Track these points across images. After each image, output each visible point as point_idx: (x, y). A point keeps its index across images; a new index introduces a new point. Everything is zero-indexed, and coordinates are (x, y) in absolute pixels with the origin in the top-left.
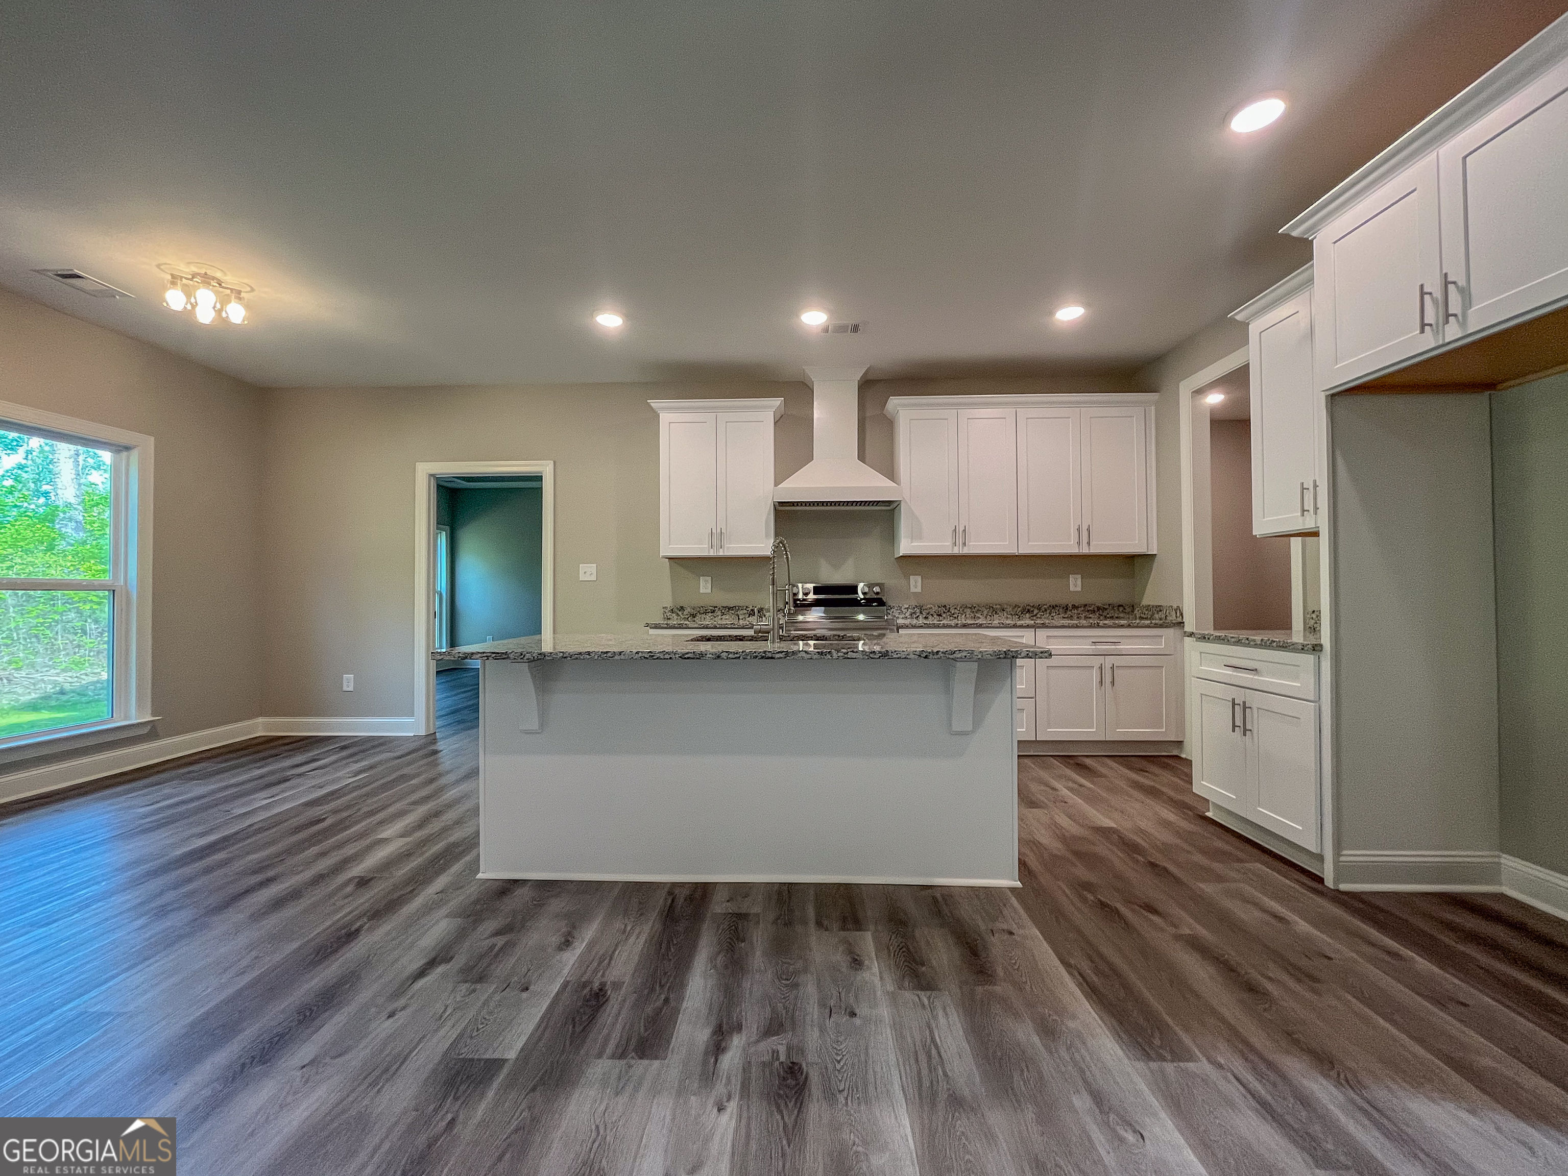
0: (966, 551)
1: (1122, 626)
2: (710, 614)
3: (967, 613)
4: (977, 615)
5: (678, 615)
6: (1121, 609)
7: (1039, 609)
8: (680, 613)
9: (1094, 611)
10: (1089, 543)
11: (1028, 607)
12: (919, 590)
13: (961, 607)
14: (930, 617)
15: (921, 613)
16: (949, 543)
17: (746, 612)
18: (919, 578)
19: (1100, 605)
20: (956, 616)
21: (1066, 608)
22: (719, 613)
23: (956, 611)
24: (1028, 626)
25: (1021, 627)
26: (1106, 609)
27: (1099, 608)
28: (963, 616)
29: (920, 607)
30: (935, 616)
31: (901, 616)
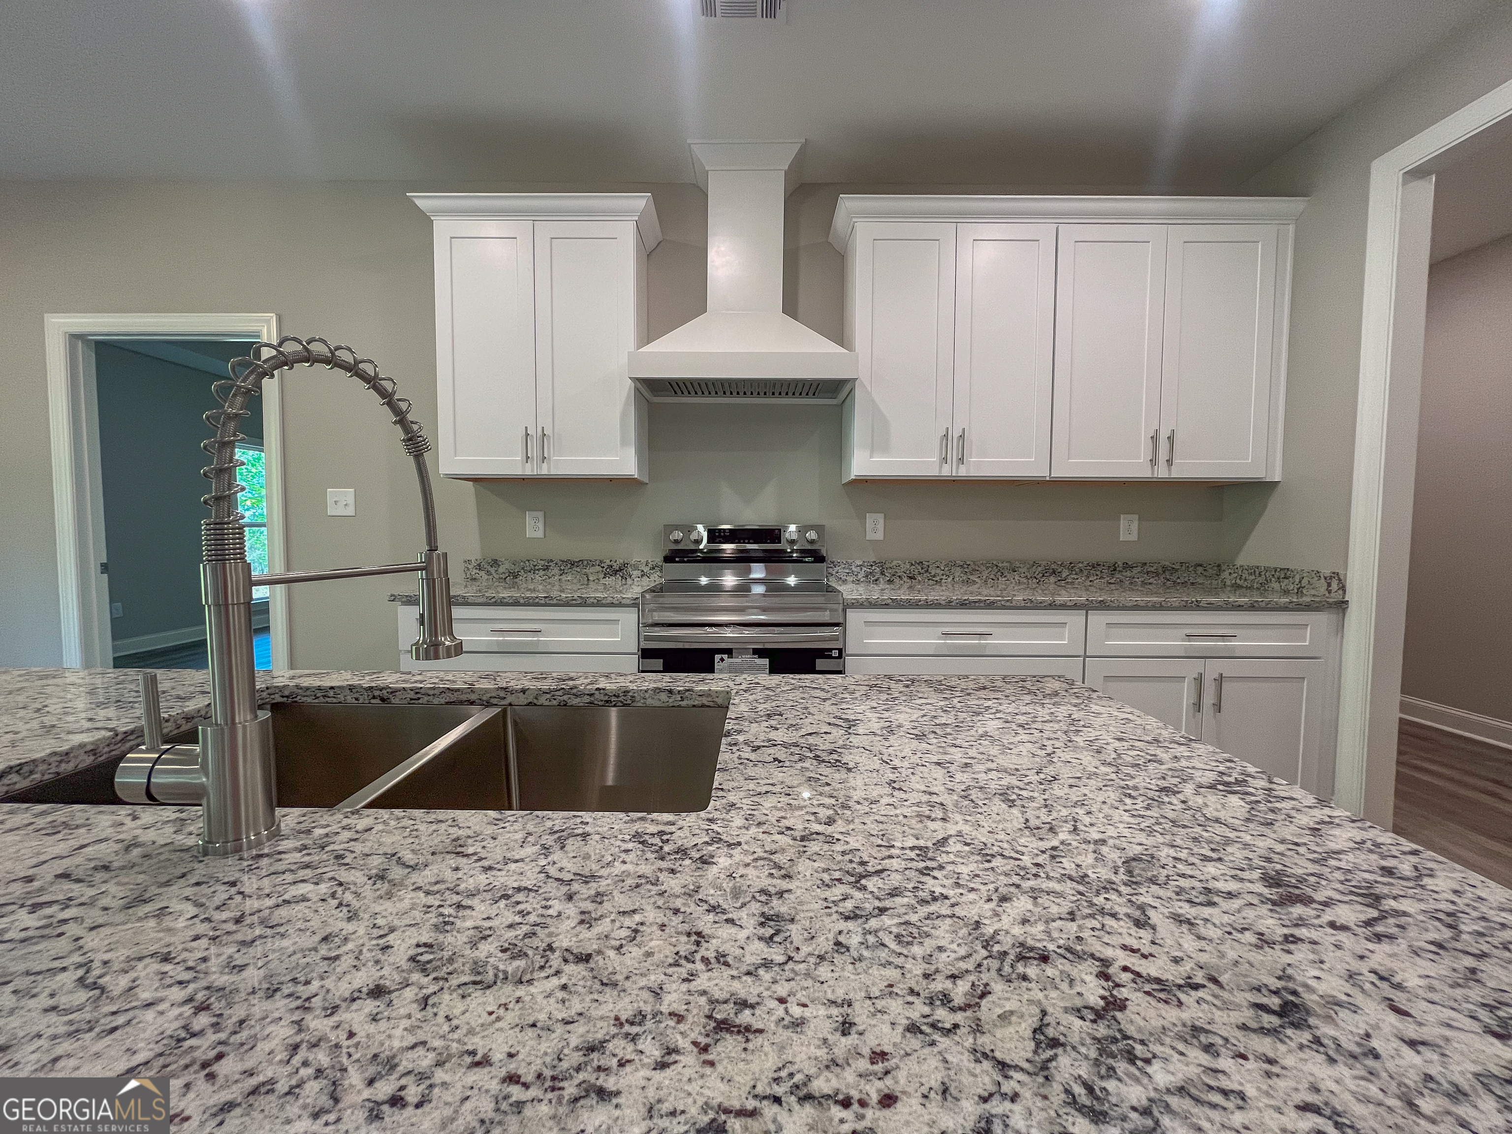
0: (963, 472)
1: (1239, 608)
2: (542, 573)
3: (957, 574)
4: (971, 577)
5: (489, 573)
6: (1200, 569)
7: (1071, 569)
8: (492, 570)
9: (1157, 575)
11: (1053, 566)
12: (880, 536)
13: (946, 566)
14: (897, 580)
15: (882, 573)
16: (935, 459)
17: (598, 568)
18: (880, 517)
19: (1167, 563)
20: (938, 578)
21: (1114, 569)
22: (556, 571)
23: (938, 571)
24: (1076, 607)
25: (1063, 607)
26: (1177, 570)
27: (1165, 569)
28: (950, 580)
29: (882, 565)
30: (905, 579)
31: (850, 579)
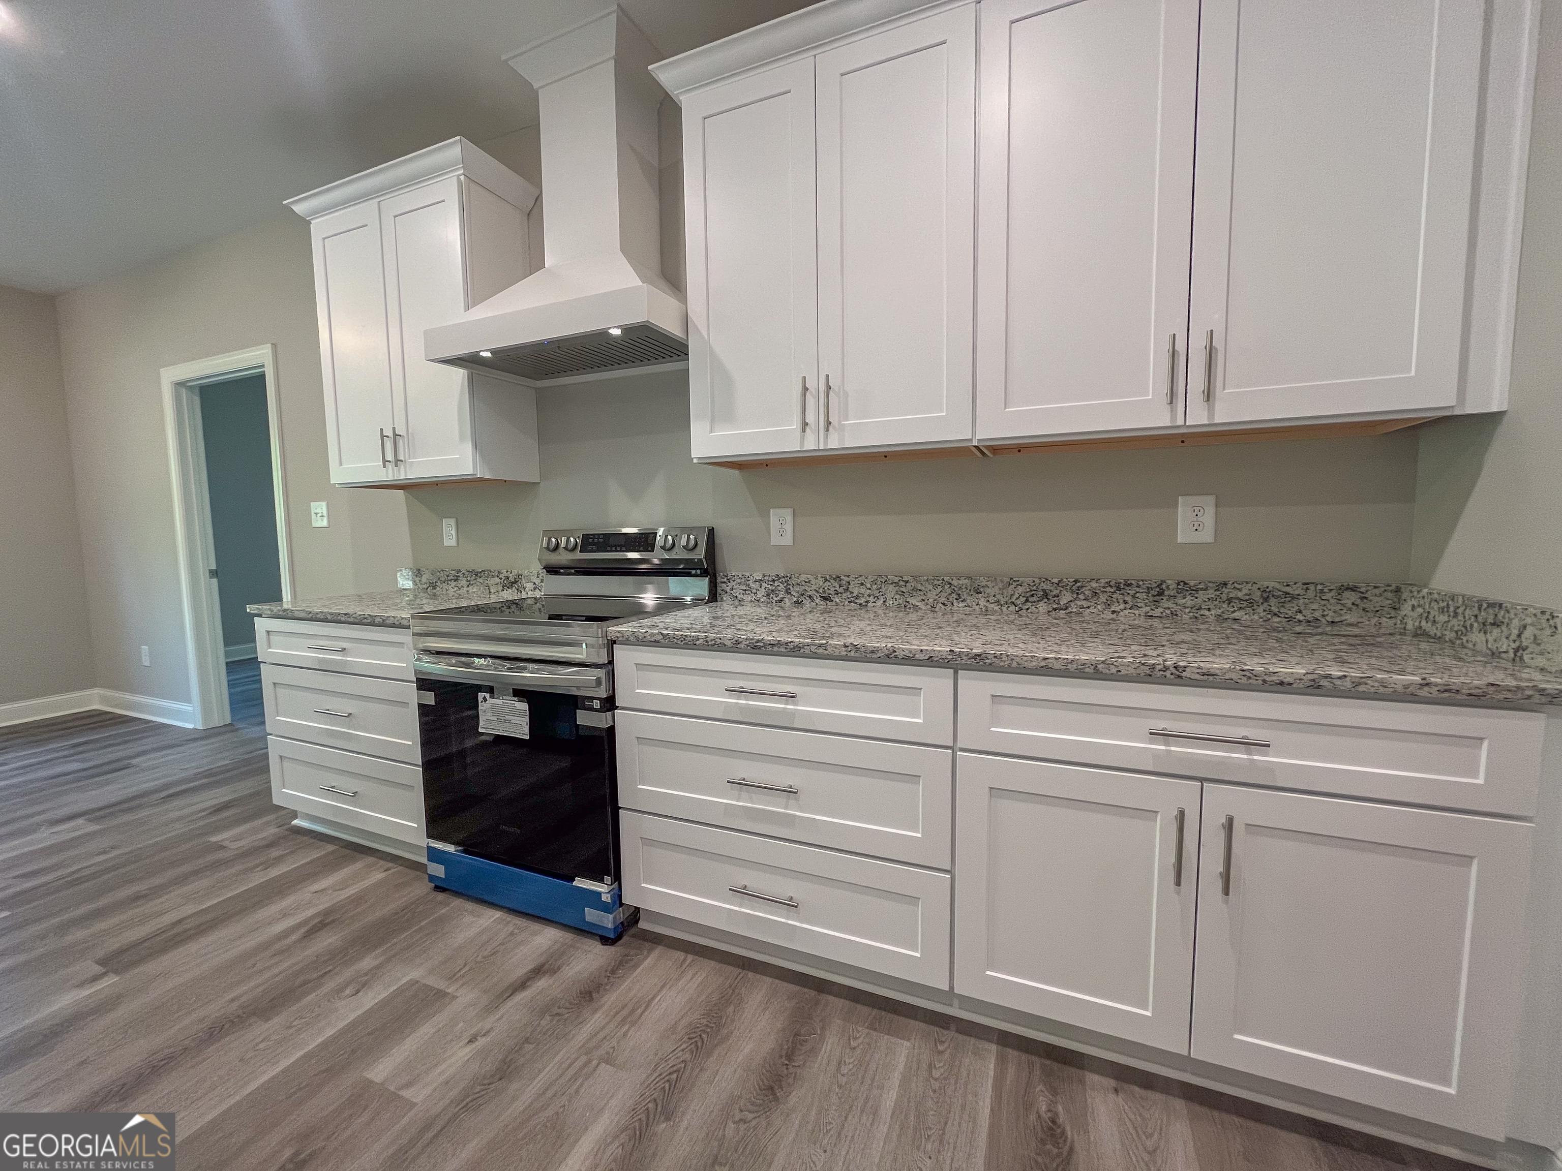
0: (834, 442)
2: (453, 584)
3: (889, 596)
4: (913, 601)
6: (1350, 598)
7: (1078, 592)
9: (1251, 603)
10: (1209, 395)
11: (1044, 586)
12: (788, 540)
13: (874, 582)
14: (807, 602)
15: (788, 592)
16: (796, 425)
17: (498, 580)
18: (788, 514)
19: (1272, 584)
20: (862, 601)
21: (1160, 592)
22: (463, 582)
23: (863, 590)
24: (931, 661)
25: (910, 660)
26: (1294, 597)
27: (1266, 595)
28: (880, 602)
29: (786, 580)
30: (818, 600)
31: (748, 598)
